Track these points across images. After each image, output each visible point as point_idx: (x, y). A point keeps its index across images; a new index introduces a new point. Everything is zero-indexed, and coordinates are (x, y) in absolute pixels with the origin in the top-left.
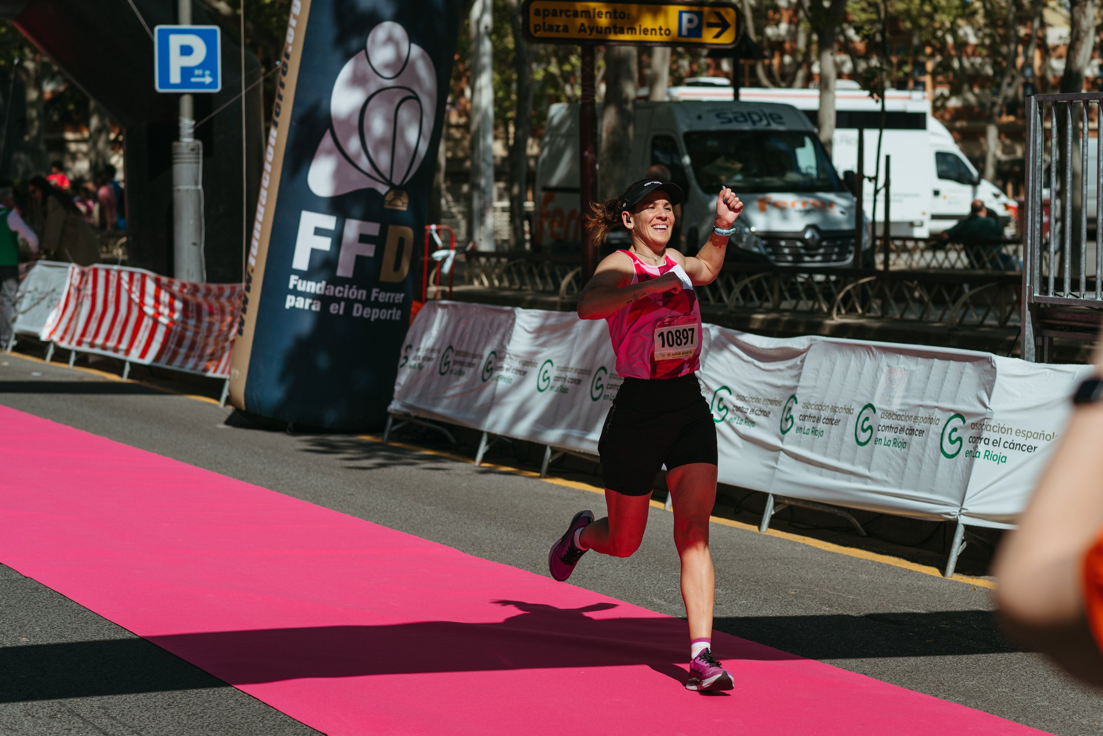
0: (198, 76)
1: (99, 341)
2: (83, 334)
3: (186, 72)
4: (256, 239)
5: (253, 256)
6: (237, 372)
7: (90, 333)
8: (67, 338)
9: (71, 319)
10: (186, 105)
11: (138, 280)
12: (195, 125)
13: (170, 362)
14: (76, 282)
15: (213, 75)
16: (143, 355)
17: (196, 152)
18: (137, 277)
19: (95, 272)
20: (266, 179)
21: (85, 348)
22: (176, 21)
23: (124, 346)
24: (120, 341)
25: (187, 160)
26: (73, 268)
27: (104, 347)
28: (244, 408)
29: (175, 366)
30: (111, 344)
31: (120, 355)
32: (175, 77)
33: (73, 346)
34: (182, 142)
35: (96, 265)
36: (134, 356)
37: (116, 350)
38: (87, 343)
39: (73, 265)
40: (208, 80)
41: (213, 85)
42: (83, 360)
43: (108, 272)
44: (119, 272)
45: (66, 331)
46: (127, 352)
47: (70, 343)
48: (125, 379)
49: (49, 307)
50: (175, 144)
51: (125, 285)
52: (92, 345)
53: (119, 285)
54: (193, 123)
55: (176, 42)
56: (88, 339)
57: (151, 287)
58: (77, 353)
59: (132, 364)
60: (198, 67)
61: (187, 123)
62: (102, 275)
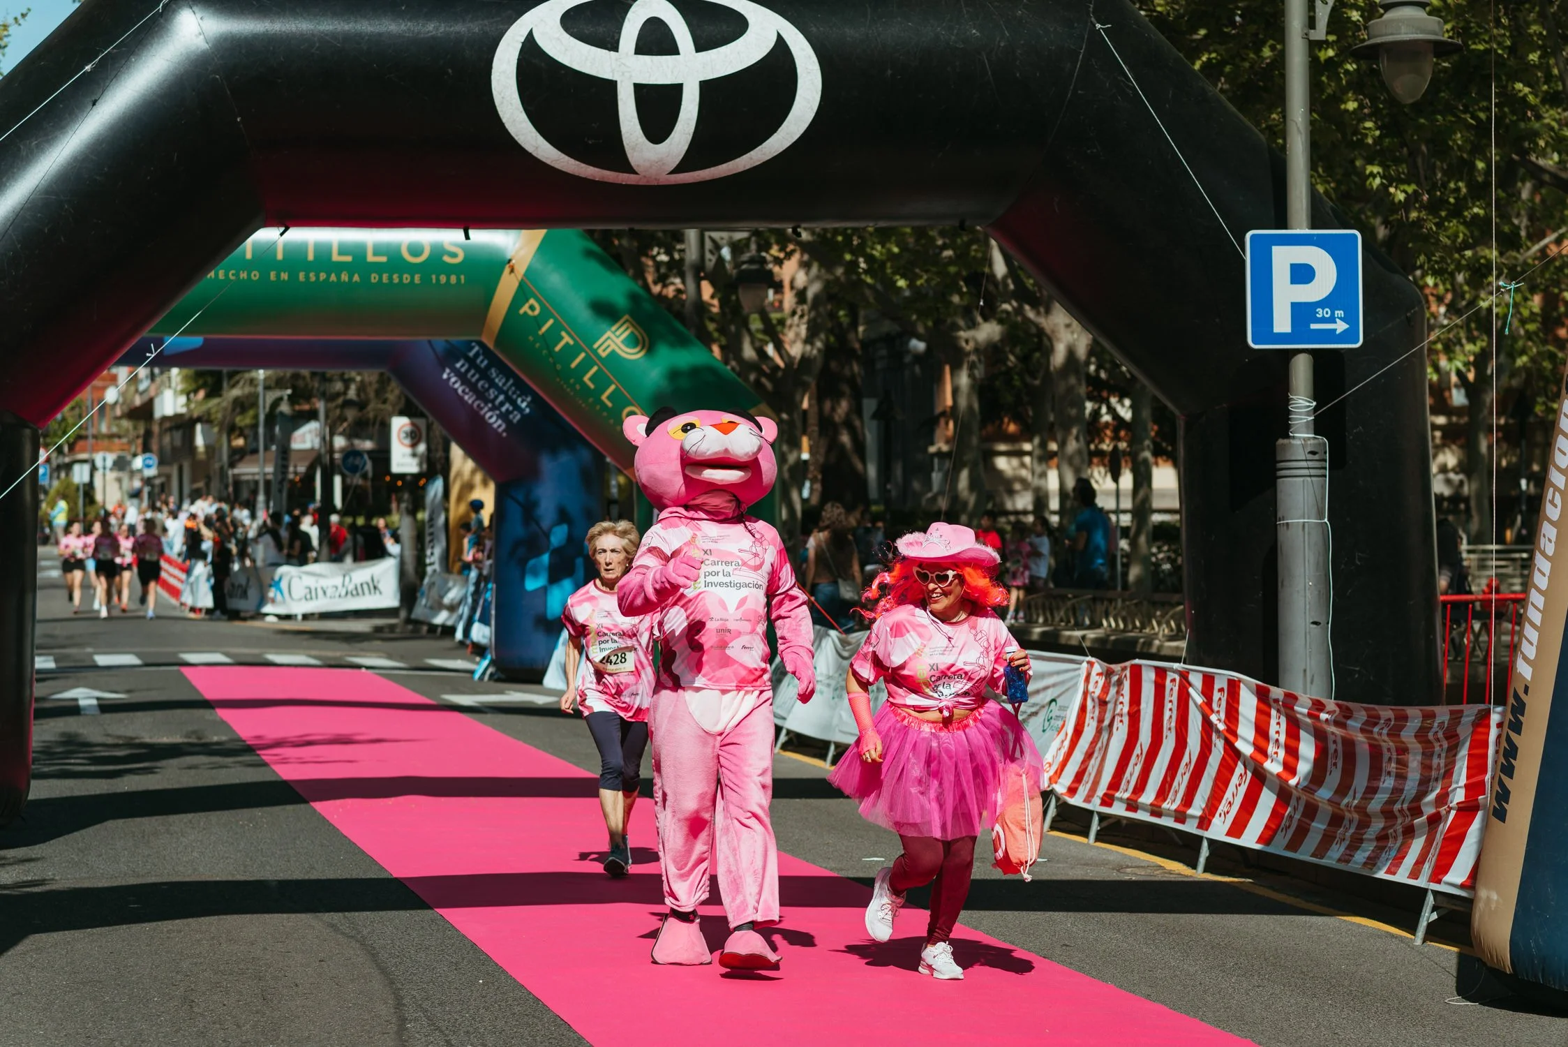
0: (1323, 320)
1: (1148, 797)
2: (1115, 784)
3: (1302, 312)
4: (1533, 625)
5: (1525, 658)
6: (1495, 896)
7: (1128, 782)
8: (1083, 790)
9: (1089, 755)
10: (1301, 370)
11: (1221, 690)
12: (1316, 409)
13: (1294, 845)
14: (1096, 690)
15: (1350, 318)
16: (1238, 828)
17: (1316, 457)
18: (1220, 683)
19: (1136, 674)
20: (1552, 502)
21: (1118, 810)
22: (1282, 222)
23: (1196, 810)
24: (1188, 800)
25: (1306, 472)
26: (1091, 664)
27: (1157, 812)
28: (1509, 970)
29: (1304, 854)
30: (1171, 804)
31: (1190, 827)
32: (1282, 323)
33: (1095, 805)
34: (1294, 437)
35: (1137, 661)
36: (1219, 830)
37: (1181, 816)
38: (1121, 800)
39: (1089, 658)
40: (1341, 326)
41: (1348, 335)
42: (1116, 831)
43: (1161, 673)
44: (1184, 675)
45: (1079, 777)
46: (1204, 822)
47: (1088, 799)
48: (1199, 874)
49: (1044, 731)
50: (1281, 441)
51: (1197, 697)
52: (1132, 806)
53: (1184, 698)
54: (1315, 403)
55: (1283, 258)
56: (1124, 794)
57: (1248, 704)
58: (1103, 817)
59: (1212, 842)
60: (1322, 304)
61: (1302, 404)
62: (1148, 678)
